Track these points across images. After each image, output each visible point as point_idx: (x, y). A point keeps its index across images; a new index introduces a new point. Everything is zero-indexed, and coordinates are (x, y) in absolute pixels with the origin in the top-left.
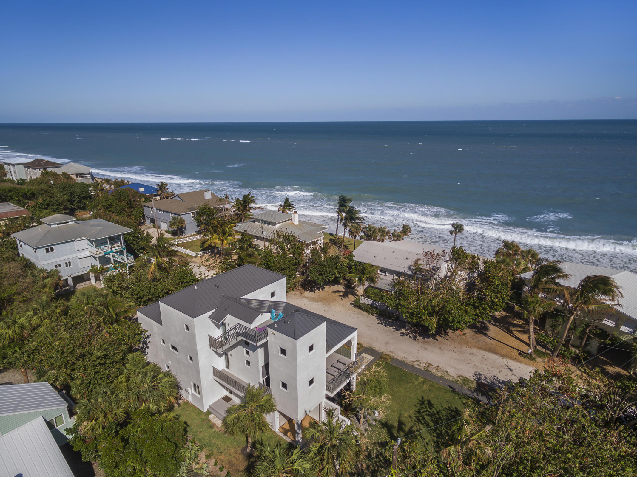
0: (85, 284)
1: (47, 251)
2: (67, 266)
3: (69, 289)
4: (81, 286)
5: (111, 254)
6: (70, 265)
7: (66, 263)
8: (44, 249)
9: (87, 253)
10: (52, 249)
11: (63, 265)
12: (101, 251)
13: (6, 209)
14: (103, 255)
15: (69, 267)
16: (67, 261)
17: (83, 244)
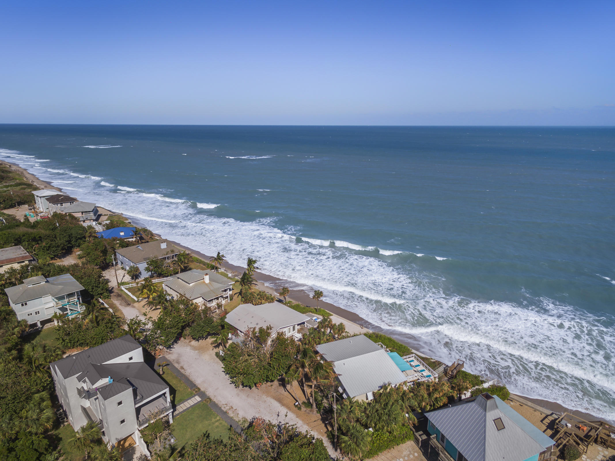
0: (51, 325)
1: (22, 305)
2: (36, 314)
3: (38, 329)
4: (48, 326)
5: (68, 306)
6: (39, 313)
7: (36, 313)
8: (20, 304)
9: (51, 305)
10: (26, 304)
11: (34, 314)
12: (61, 303)
13: (16, 254)
14: (61, 306)
15: (38, 315)
16: (37, 311)
17: (49, 298)
